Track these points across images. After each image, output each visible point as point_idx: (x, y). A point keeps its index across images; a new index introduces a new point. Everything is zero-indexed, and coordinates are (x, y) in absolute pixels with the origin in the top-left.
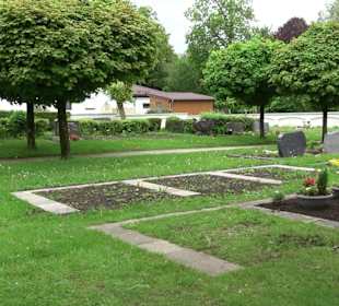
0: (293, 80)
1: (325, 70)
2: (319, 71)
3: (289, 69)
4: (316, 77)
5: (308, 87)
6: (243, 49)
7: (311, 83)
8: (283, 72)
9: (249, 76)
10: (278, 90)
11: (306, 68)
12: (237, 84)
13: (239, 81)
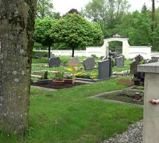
0: (59, 37)
1: (71, 33)
2: (69, 33)
3: (57, 32)
4: (68, 36)
5: (65, 39)
6: (40, 22)
7: (66, 38)
8: (55, 33)
9: (43, 34)
10: (54, 40)
11: (64, 32)
12: (37, 37)
13: (38, 36)
